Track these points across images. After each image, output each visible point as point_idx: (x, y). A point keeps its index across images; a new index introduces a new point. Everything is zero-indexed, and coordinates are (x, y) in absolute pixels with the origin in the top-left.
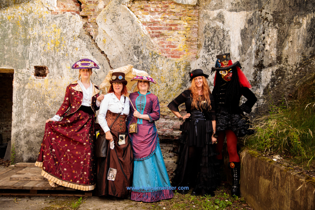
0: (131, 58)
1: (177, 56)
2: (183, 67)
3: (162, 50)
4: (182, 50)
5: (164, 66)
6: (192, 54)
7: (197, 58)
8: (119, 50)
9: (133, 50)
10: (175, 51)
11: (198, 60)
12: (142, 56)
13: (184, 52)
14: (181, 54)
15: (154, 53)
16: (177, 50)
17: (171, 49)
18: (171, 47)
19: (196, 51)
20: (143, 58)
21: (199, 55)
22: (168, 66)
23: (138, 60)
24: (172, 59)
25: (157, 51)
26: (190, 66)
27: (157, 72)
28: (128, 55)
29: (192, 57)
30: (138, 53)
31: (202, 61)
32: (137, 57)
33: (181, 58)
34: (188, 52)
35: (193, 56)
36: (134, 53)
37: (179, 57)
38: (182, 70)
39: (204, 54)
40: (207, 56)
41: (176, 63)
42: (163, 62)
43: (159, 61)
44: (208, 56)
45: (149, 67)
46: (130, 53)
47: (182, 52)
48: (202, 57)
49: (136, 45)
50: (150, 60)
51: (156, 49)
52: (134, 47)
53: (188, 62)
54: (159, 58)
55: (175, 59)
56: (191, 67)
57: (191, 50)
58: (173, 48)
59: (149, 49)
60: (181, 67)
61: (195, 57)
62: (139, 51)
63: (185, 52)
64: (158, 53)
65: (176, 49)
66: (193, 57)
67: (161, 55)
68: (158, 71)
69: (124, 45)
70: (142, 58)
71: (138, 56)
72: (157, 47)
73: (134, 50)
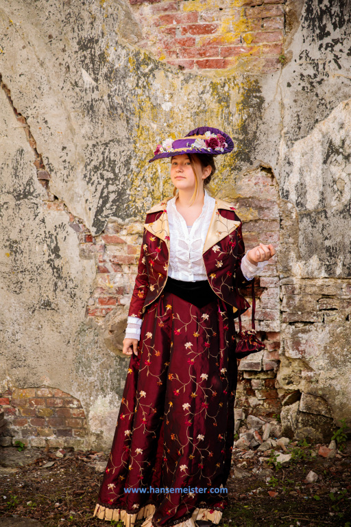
0: (74, 78)
1: (217, 61)
2: (236, 96)
3: (167, 46)
4: (232, 38)
5: (175, 98)
6: (266, 50)
7: (283, 61)
8: (34, 56)
9: (76, 52)
10: (209, 43)
11: (286, 68)
12: (105, 70)
13: (240, 45)
14: (229, 52)
15: (142, 57)
16: (218, 42)
17: (198, 38)
18: (199, 33)
19: (281, 38)
20: (110, 77)
21: (291, 53)
22: (190, 97)
23: (94, 83)
24: (201, 72)
25: (154, 50)
26: (260, 92)
27: (155, 118)
28: (64, 70)
29: (267, 61)
30: (92, 61)
31: (299, 70)
32: (93, 76)
33: (229, 67)
34: (252, 45)
35: (269, 56)
36: (83, 61)
37: (224, 64)
38: (233, 108)
39: (306, 47)
40: (315, 54)
41: (214, 86)
42: (172, 85)
43: (159, 84)
44: (319, 52)
45: (132, 106)
46: (69, 62)
47: (232, 46)
48: (301, 58)
49: (84, 34)
50: (131, 82)
51: (150, 43)
52: (79, 43)
53: (252, 79)
54: (160, 74)
55: (211, 72)
56: (263, 94)
57: (263, 37)
58: (203, 33)
59: (128, 45)
60: (232, 96)
61: (278, 61)
62: (97, 55)
63: (245, 45)
64: (157, 58)
65: (212, 36)
66: (272, 62)
67: (164, 61)
68: (160, 116)
69: (50, 37)
70: (106, 75)
71: (95, 72)
72: (151, 37)
73: (80, 54)
